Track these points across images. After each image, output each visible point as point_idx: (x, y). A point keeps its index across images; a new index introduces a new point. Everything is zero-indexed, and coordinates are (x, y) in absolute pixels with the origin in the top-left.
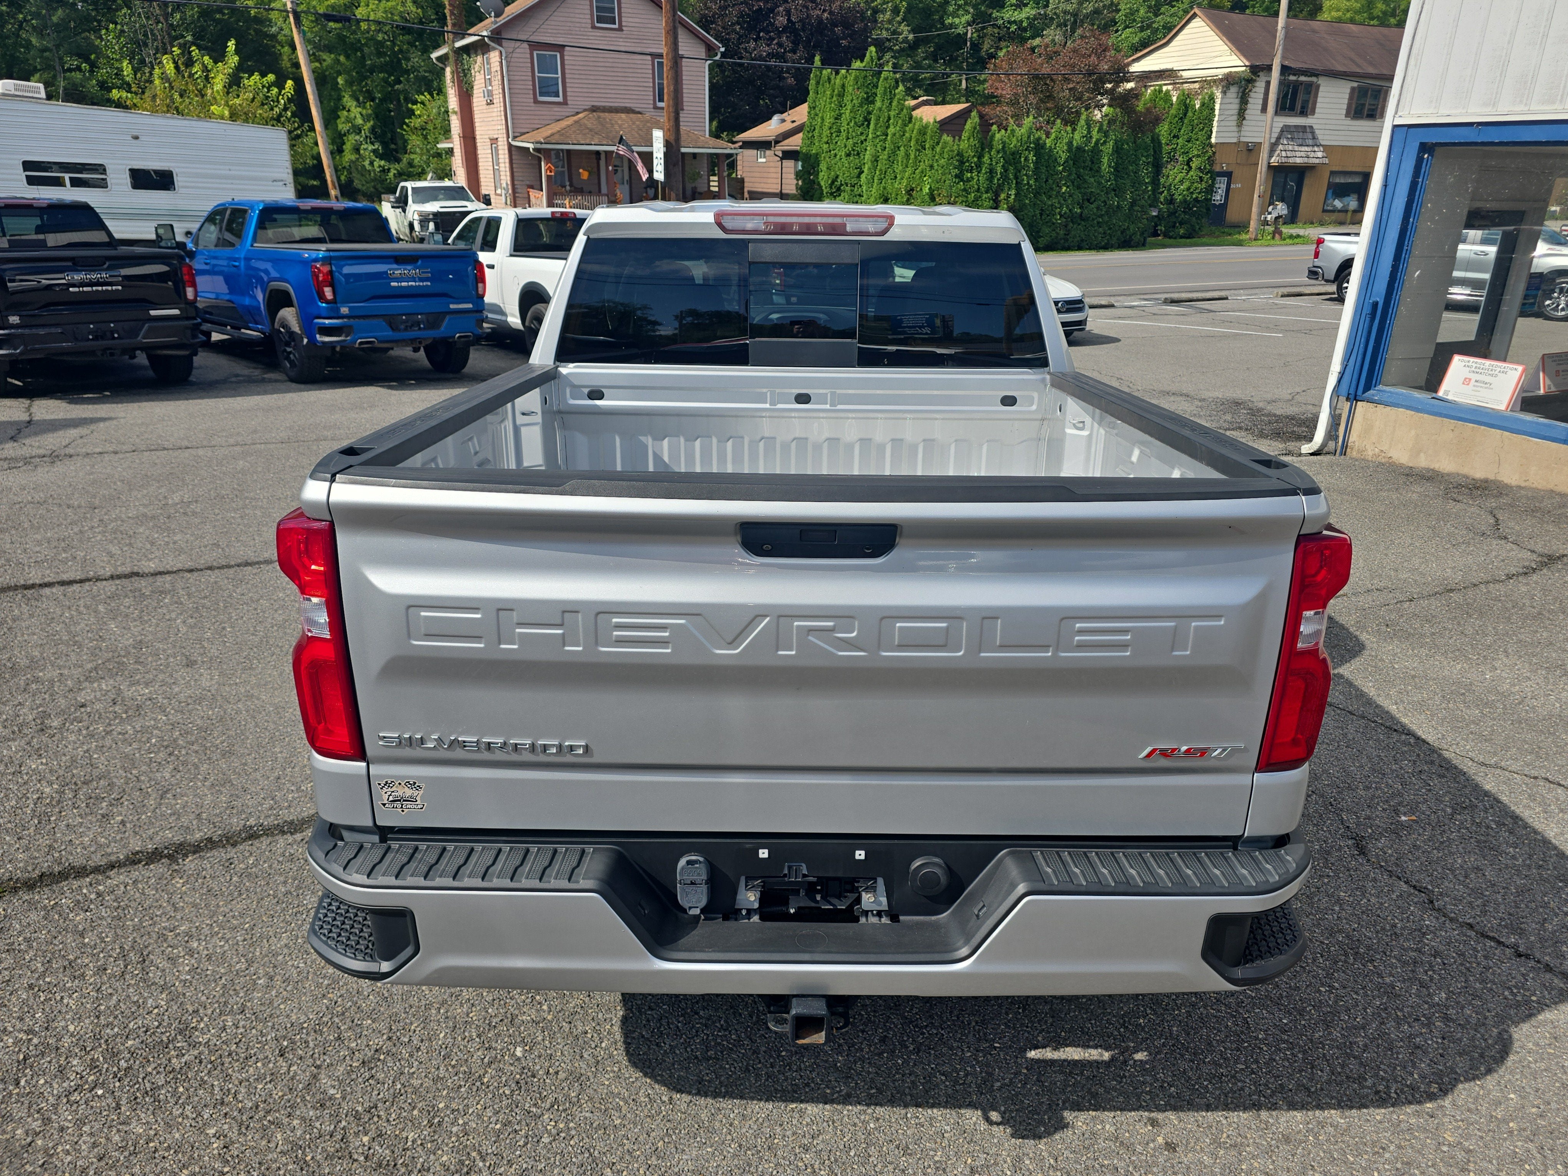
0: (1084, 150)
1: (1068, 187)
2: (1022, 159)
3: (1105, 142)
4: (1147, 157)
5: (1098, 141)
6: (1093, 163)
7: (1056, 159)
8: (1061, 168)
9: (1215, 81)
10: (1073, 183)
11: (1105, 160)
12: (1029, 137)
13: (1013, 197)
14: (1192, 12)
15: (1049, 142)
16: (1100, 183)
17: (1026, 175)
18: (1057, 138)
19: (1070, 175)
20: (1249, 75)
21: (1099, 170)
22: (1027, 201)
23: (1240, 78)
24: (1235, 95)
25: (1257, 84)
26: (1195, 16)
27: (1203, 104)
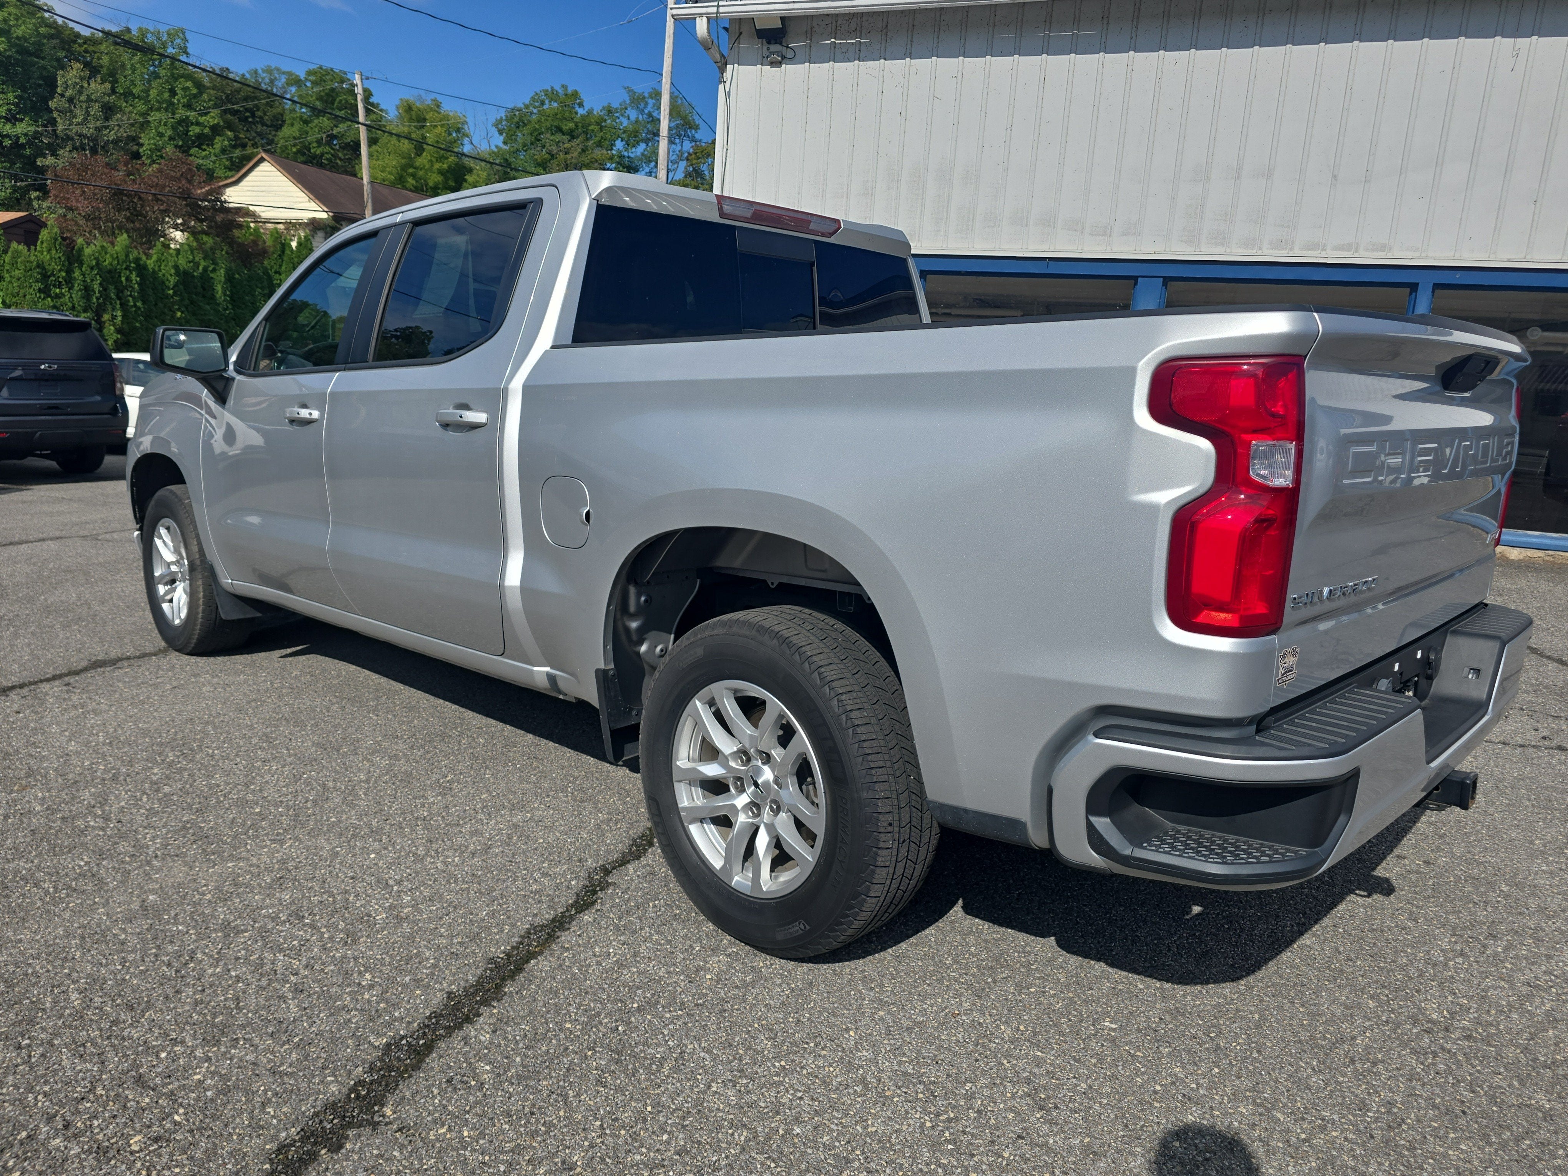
0: (193, 276)
1: (182, 312)
2: (123, 279)
3: (214, 270)
4: (262, 288)
5: (205, 269)
6: (204, 289)
7: (163, 283)
8: (171, 292)
9: (300, 224)
10: (187, 308)
11: (219, 288)
12: (127, 256)
13: (120, 318)
14: (259, 156)
15: (151, 263)
16: (217, 311)
17: (131, 296)
18: (159, 260)
19: (182, 299)
20: (333, 223)
21: (213, 297)
22: (138, 325)
23: (324, 224)
26: (262, 160)
27: (300, 244)
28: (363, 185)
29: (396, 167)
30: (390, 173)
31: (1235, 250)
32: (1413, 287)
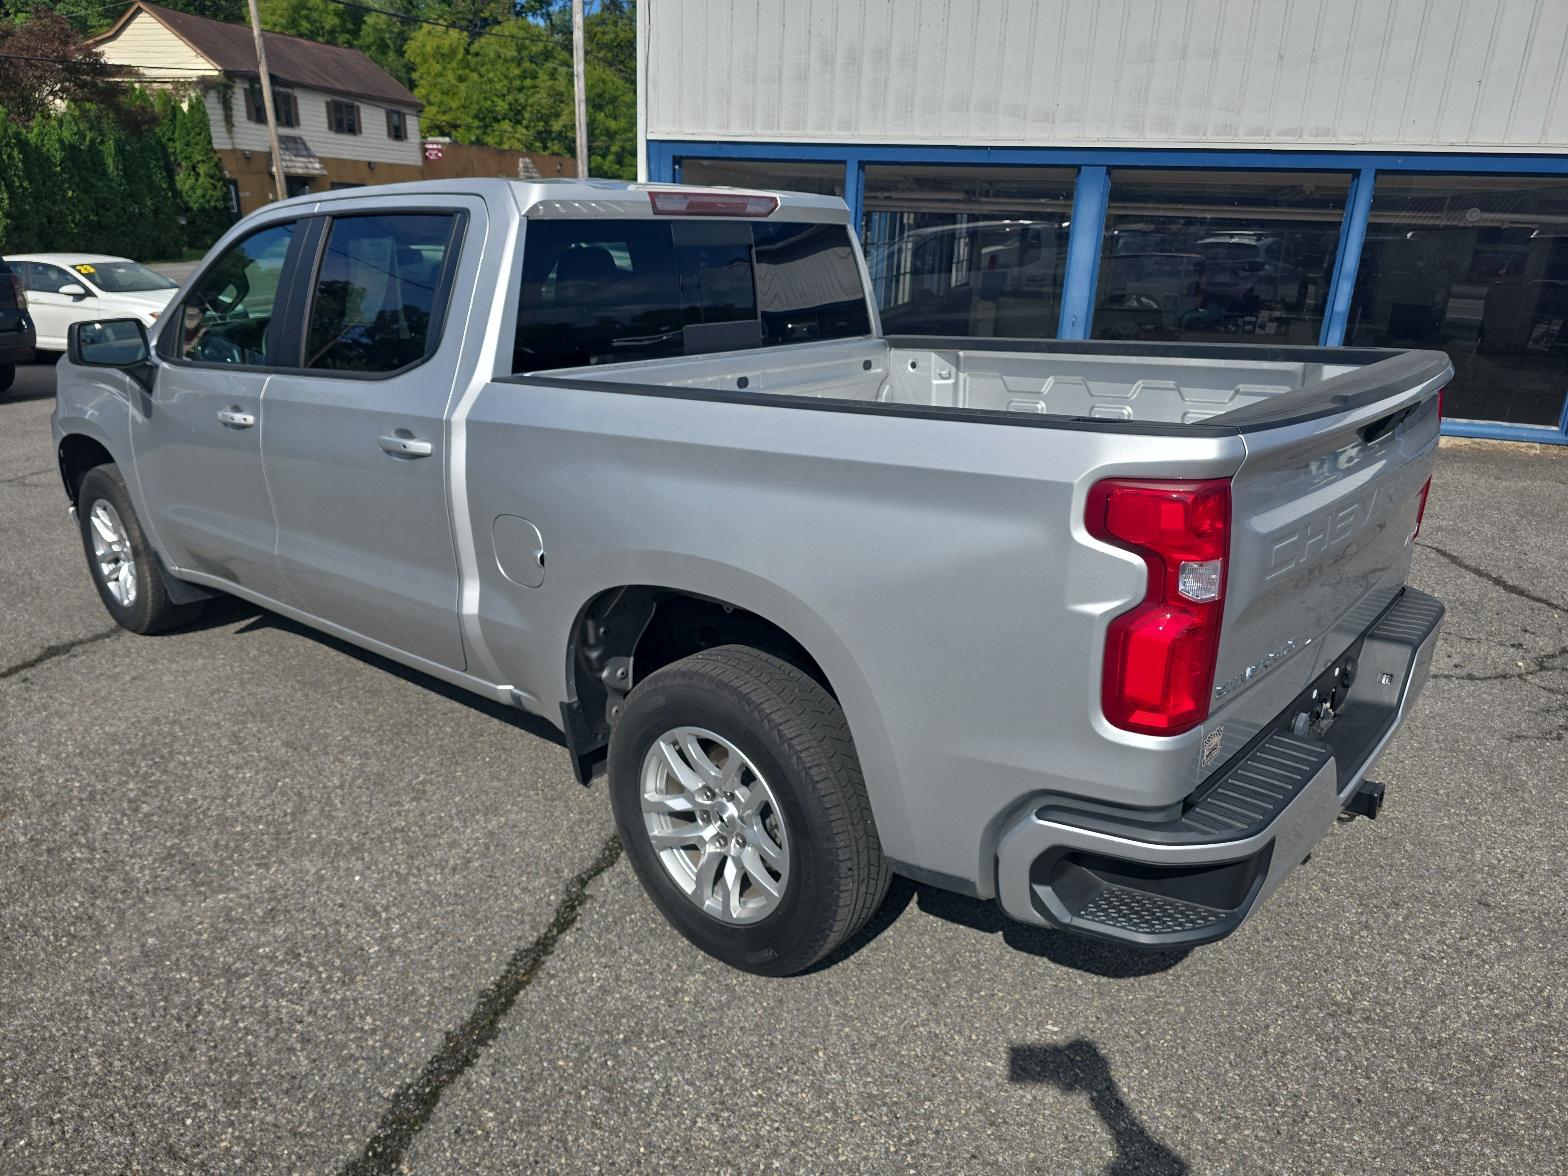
0: (81, 150)
1: (74, 191)
2: (5, 157)
3: (102, 142)
4: (157, 160)
5: (93, 141)
6: (94, 164)
7: (49, 159)
8: (58, 169)
9: (190, 83)
10: (78, 186)
11: (110, 162)
12: (5, 131)
13: (7, 202)
14: (136, 6)
15: (32, 137)
16: (111, 188)
17: (15, 175)
18: (41, 133)
19: (72, 177)
20: (225, 80)
21: (104, 173)
22: (27, 207)
23: (216, 82)
24: (215, 100)
25: (235, 90)
26: (139, 11)
27: (191, 107)
28: (253, 39)
29: (286, 9)
30: (281, 16)
31: (1179, 137)
32: (1356, 173)
